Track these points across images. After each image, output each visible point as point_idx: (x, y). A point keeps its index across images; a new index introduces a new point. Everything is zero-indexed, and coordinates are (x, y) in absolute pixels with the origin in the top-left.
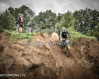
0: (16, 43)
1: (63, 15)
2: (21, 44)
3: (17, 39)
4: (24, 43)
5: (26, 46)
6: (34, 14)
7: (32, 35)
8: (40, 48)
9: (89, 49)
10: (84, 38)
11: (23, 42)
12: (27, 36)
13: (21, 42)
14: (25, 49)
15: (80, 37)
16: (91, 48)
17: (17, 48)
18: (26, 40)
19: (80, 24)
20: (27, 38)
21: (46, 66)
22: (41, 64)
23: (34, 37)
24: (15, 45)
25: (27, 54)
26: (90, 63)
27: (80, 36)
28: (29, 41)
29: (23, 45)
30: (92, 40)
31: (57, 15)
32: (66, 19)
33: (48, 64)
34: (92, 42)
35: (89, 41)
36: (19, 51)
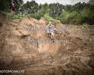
0: (11, 21)
1: (43, 5)
2: (14, 22)
4: (17, 22)
5: (18, 24)
6: (23, 2)
7: (22, 17)
8: (28, 25)
10: (54, 21)
12: (19, 17)
13: (15, 21)
17: (12, 25)
19: (52, 12)
20: (19, 18)
23: (23, 18)
24: (11, 23)
28: (20, 21)
29: (16, 23)
30: (58, 22)
31: (39, 5)
32: (44, 8)
35: (56, 23)
36: (14, 27)
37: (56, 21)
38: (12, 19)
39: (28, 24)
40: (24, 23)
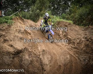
4: (4, 28)
5: (6, 31)
7: (11, 19)
11: (2, 26)
12: (6, 20)
14: (6, 35)
15: (59, 21)
16: (69, 31)
18: (6, 24)
20: (7, 22)
21: (30, 50)
22: (25, 49)
23: (14, 21)
25: (8, 39)
26: (69, 44)
27: (58, 20)
28: (9, 26)
30: (70, 24)
33: (31, 48)
34: (69, 25)
37: (66, 23)
39: (23, 30)
40: (15, 30)
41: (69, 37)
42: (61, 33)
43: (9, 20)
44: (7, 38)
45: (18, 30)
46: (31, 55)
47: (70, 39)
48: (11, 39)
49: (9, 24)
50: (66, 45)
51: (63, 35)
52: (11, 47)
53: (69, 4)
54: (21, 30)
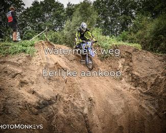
0: (4, 62)
3: (4, 54)
4: (21, 61)
5: (24, 67)
6: (23, 4)
9: (131, 64)
10: (123, 46)
11: (17, 59)
12: (24, 48)
13: (13, 59)
14: (24, 73)
15: (116, 46)
16: (135, 63)
18: (23, 54)
20: (24, 51)
21: (65, 99)
22: (57, 97)
23: (36, 49)
25: (28, 81)
26: (136, 87)
27: (115, 44)
28: (29, 58)
29: (19, 65)
30: (135, 50)
33: (67, 95)
34: (135, 53)
35: (130, 51)
36: (14, 77)
37: (129, 48)
38: (7, 55)
39: (52, 63)
40: (39, 64)
41: (136, 73)
42: (120, 66)
43: (29, 48)
44: (25, 79)
45: (44, 65)
46: (69, 107)
47: (137, 76)
48: (33, 80)
49: (28, 55)
50: (130, 89)
51: (125, 70)
52: (33, 94)
53: (134, 13)
54: (49, 64)
